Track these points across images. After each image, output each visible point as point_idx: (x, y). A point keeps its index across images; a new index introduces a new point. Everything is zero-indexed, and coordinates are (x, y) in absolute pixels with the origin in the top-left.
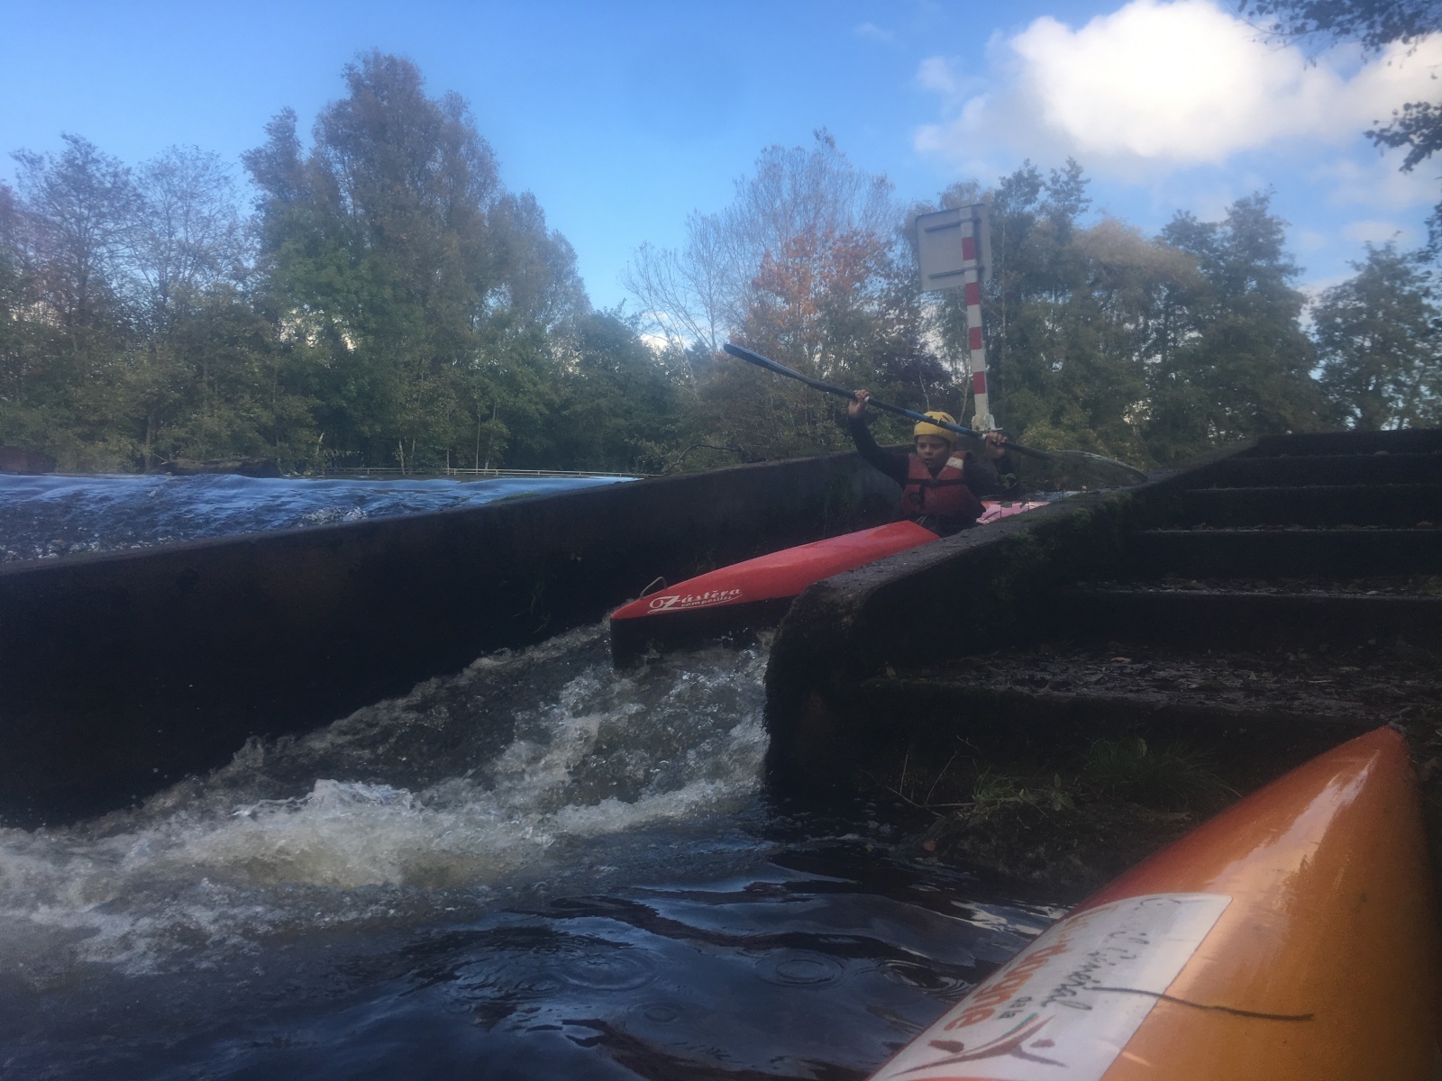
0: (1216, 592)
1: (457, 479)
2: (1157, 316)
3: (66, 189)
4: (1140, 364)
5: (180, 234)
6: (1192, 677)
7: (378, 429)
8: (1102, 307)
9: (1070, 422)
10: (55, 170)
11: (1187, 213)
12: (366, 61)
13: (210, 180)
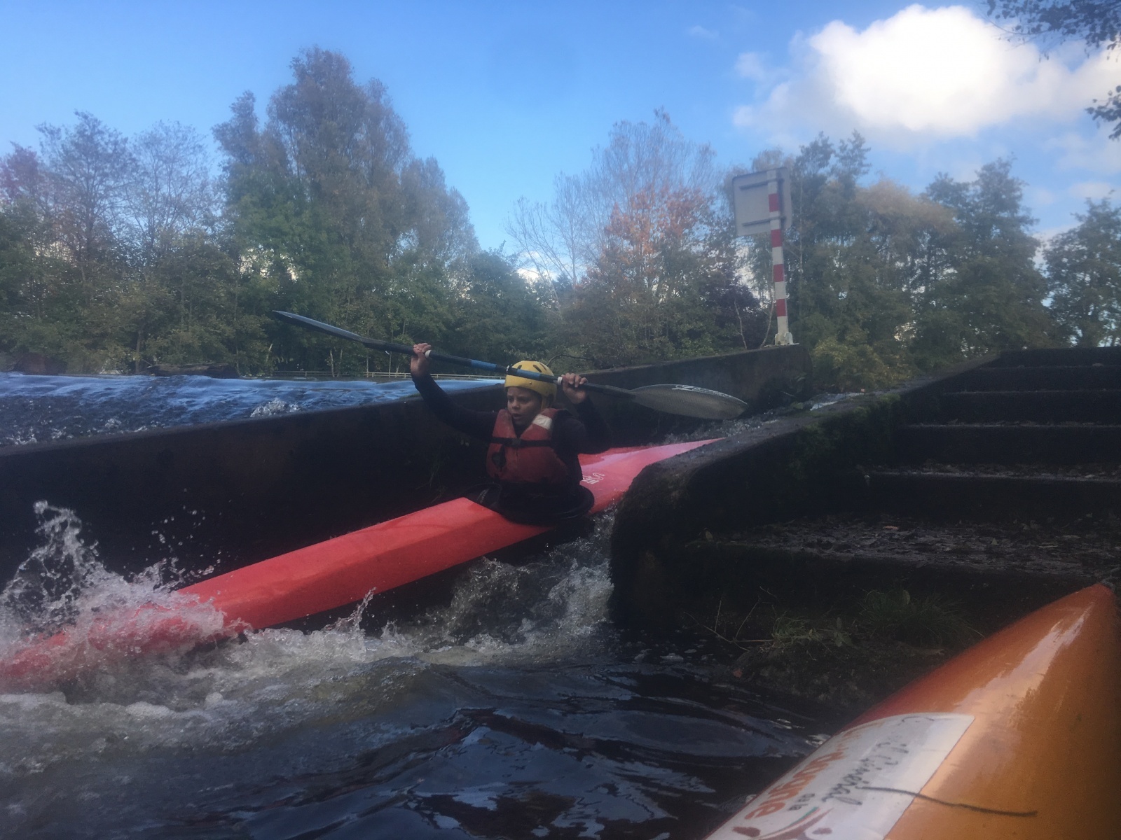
0: (965, 475)
1: (373, 381)
2: (921, 257)
3: (78, 155)
4: (908, 293)
5: (165, 190)
6: (945, 541)
7: (314, 341)
8: (878, 249)
9: (852, 339)
10: (70, 139)
11: (946, 175)
12: (308, 56)
13: (188, 147)
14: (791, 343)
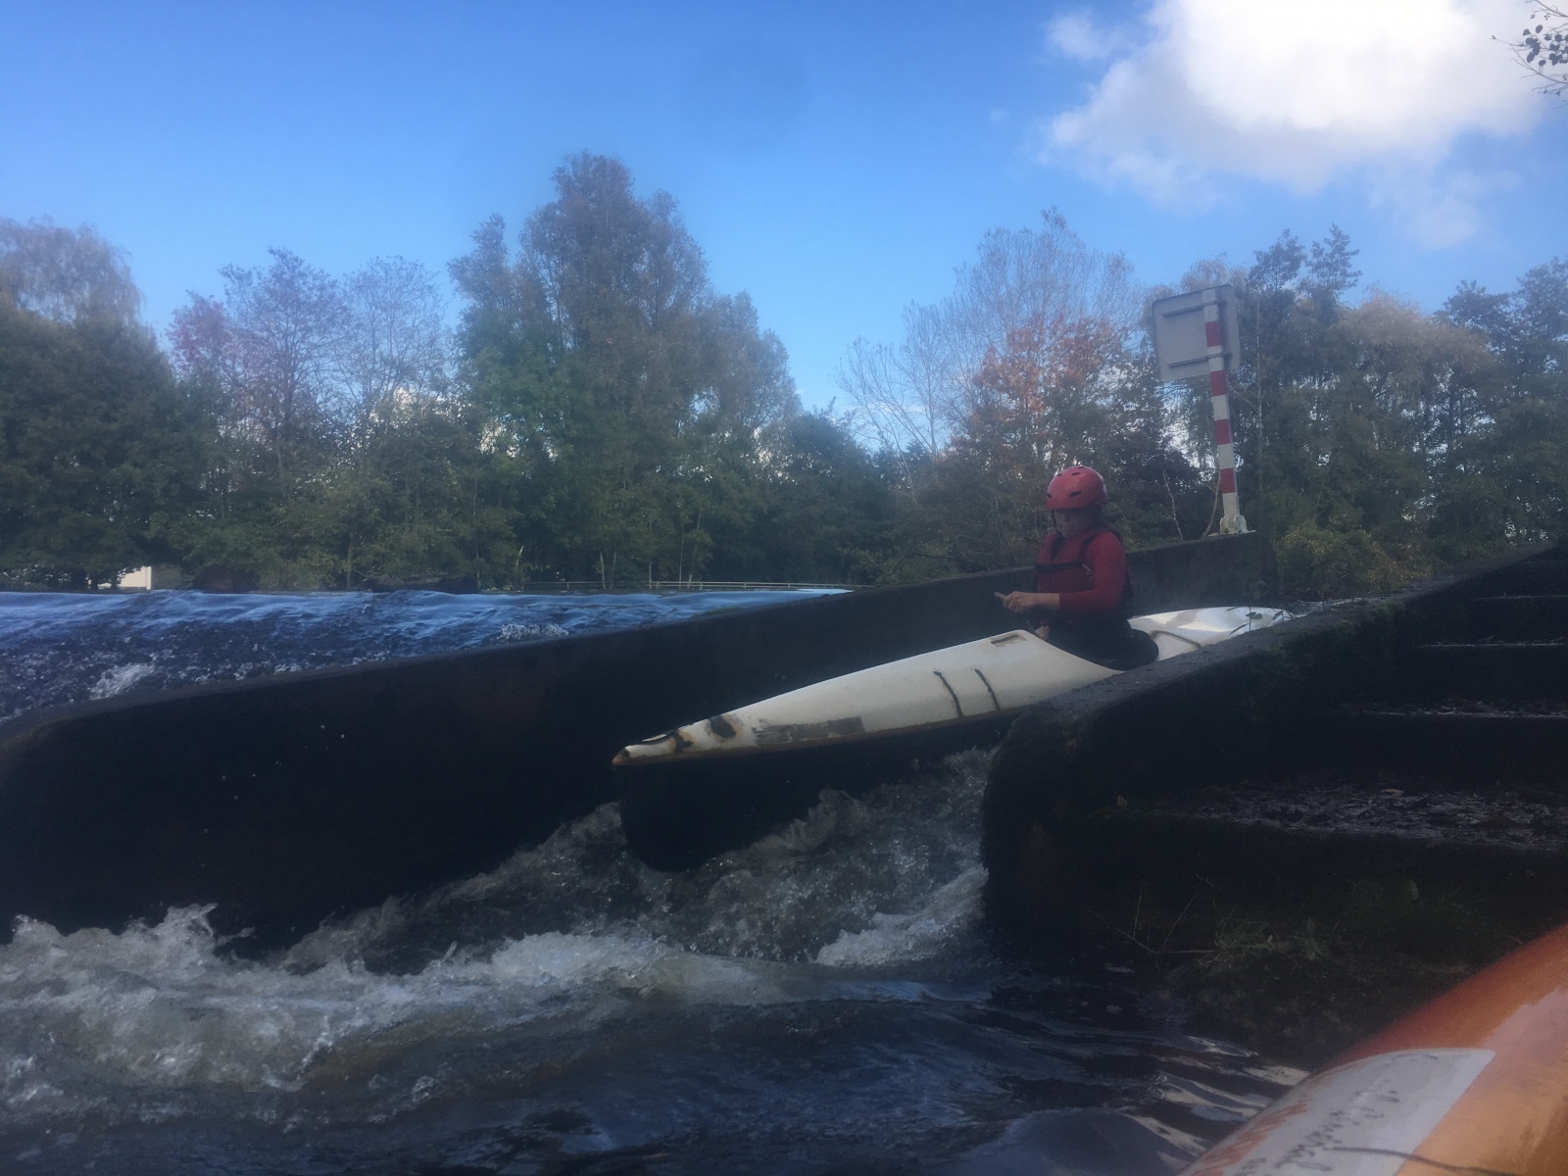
1: (658, 593)
2: (1440, 402)
3: (274, 304)
4: (1422, 455)
5: (384, 347)
7: (578, 539)
8: (1376, 391)
9: (1339, 523)
10: (263, 285)
11: (1474, 284)
12: (574, 163)
13: (414, 289)
14: (1245, 530)
